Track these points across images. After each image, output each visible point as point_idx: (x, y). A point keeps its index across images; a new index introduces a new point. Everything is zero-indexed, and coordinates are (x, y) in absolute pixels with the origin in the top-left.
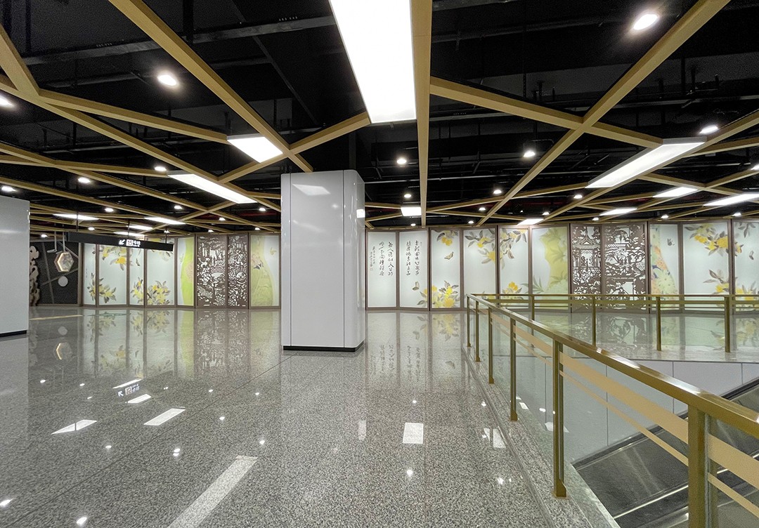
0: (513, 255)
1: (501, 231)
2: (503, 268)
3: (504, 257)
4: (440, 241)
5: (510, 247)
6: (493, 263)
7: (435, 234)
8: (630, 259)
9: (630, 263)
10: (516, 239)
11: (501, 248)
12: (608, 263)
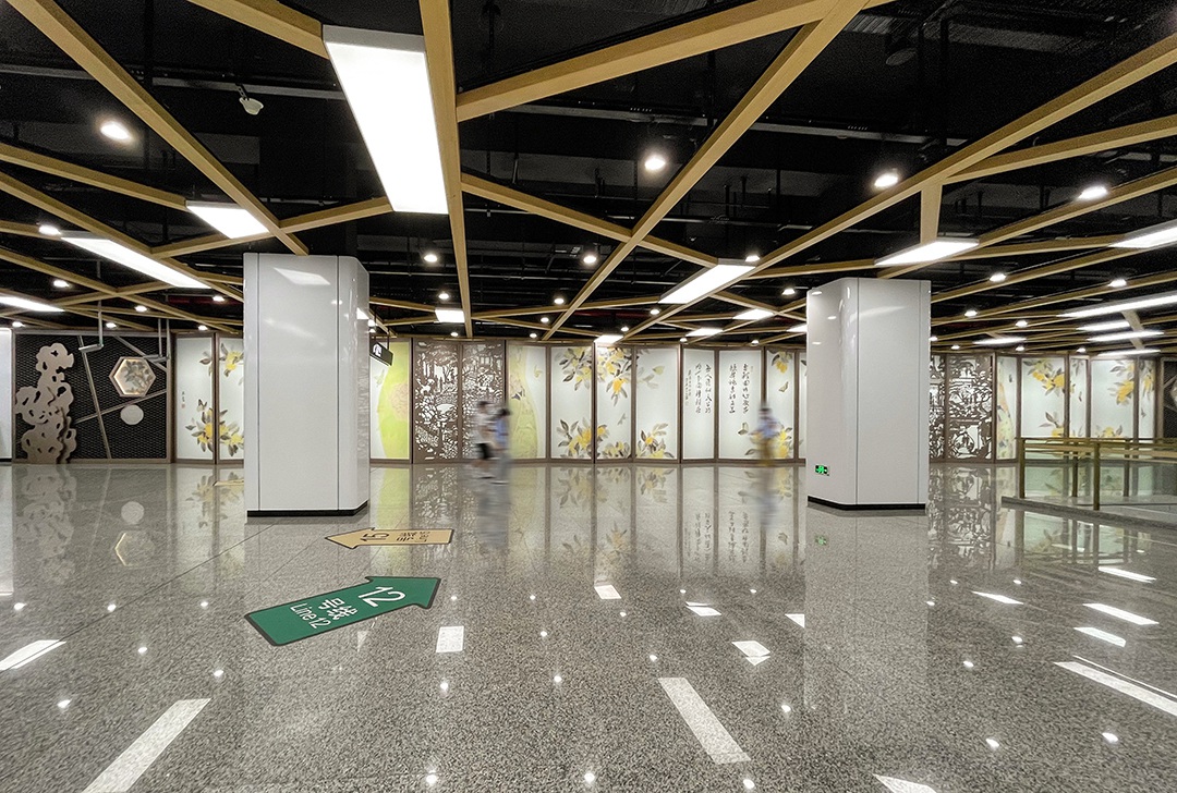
4: (776, 365)
7: (770, 355)
8: (976, 397)
9: (976, 402)
12: (952, 402)
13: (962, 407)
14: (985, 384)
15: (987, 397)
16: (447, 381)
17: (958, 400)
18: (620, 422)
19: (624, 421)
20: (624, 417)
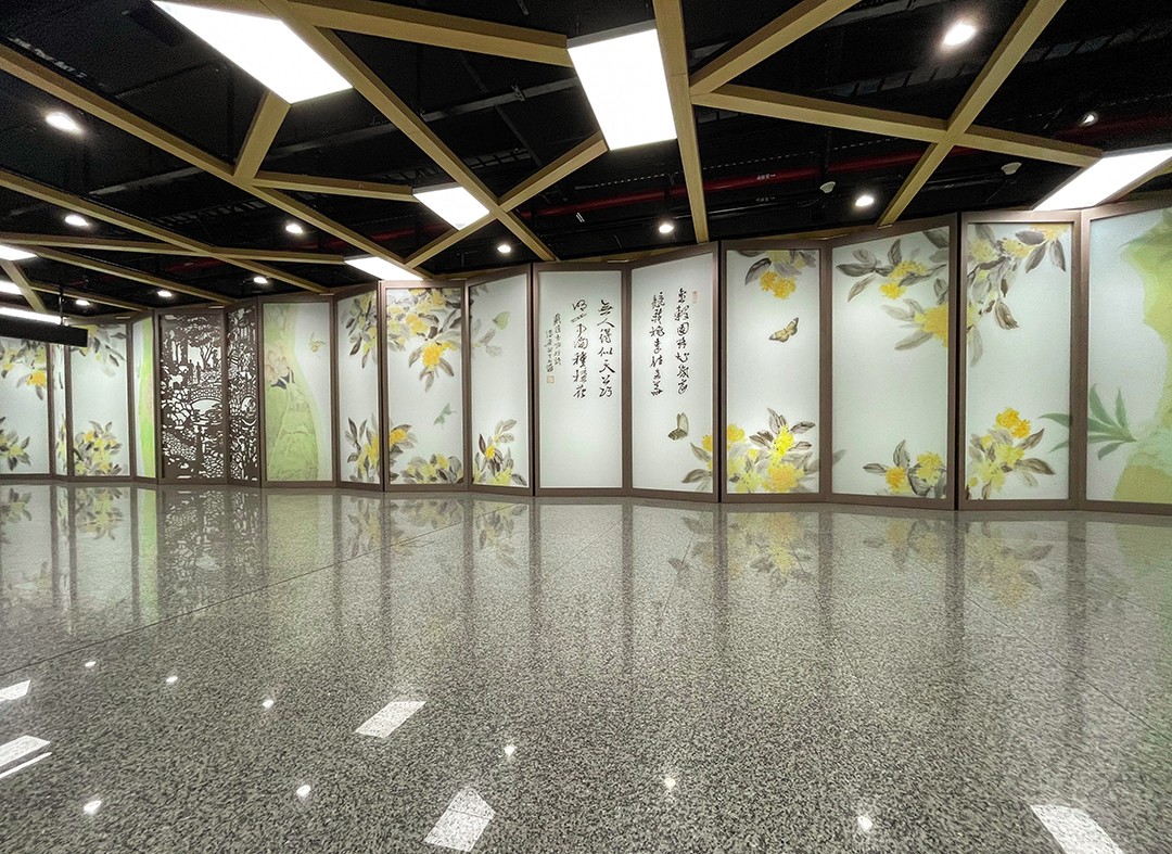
0: (1014, 315)
1: (970, 234)
2: (975, 361)
3: (983, 325)
4: (756, 284)
5: (1004, 289)
6: (939, 349)
7: (738, 263)
10: (1025, 261)
11: (970, 293)
16: (208, 368)
18: (440, 420)
19: (446, 417)
20: (447, 411)
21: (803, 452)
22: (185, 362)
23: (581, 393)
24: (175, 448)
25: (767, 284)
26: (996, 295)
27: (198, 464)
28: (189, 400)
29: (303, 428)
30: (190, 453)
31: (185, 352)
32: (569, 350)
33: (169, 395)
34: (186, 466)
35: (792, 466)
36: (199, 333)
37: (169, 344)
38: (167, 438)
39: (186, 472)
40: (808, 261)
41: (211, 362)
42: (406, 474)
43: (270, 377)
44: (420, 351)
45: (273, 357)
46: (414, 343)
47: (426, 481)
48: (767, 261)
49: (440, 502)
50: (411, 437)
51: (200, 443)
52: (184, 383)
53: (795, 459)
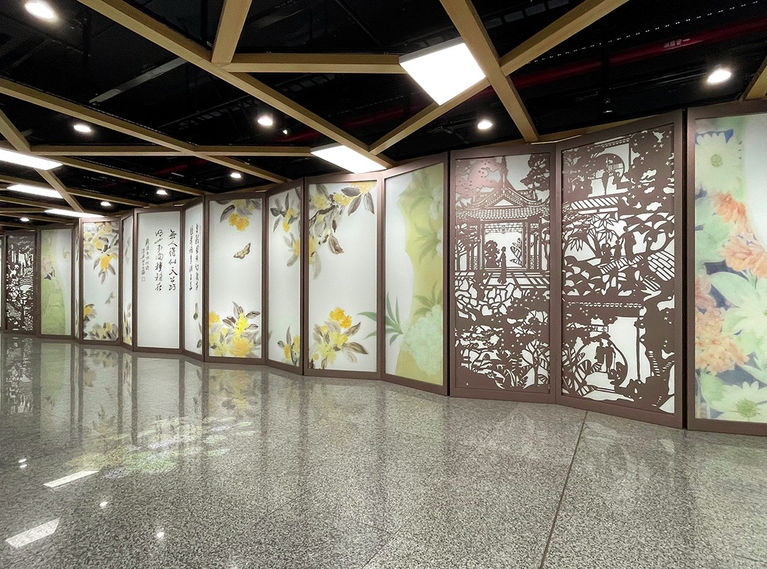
0: (341, 244)
1: (313, 189)
2: (316, 275)
3: (321, 251)
4: (227, 222)
5: (335, 227)
7: (217, 209)
8: (630, 241)
9: (630, 256)
10: (347, 208)
11: (312, 230)
12: (572, 260)
13: (594, 271)
14: (654, 206)
15: (662, 238)
16: (27, 266)
17: (585, 253)
18: (108, 301)
19: (111, 299)
20: (111, 296)
21: (253, 331)
22: (17, 263)
23: (159, 288)
24: (12, 313)
25: (233, 221)
26: (329, 231)
27: (22, 323)
28: (18, 285)
29: (58, 303)
30: (18, 315)
31: (17, 257)
32: (153, 262)
33: (10, 282)
34: (16, 323)
35: (246, 340)
36: (24, 246)
37: (11, 252)
38: (9, 307)
39: (16, 326)
40: (257, 206)
41: (29, 263)
42: (92, 334)
43: (44, 274)
44: (99, 260)
45: (45, 262)
46: (96, 255)
47: (101, 338)
48: (233, 207)
49: (108, 352)
50: (94, 311)
51: (23, 310)
52: (17, 275)
53: (248, 335)
